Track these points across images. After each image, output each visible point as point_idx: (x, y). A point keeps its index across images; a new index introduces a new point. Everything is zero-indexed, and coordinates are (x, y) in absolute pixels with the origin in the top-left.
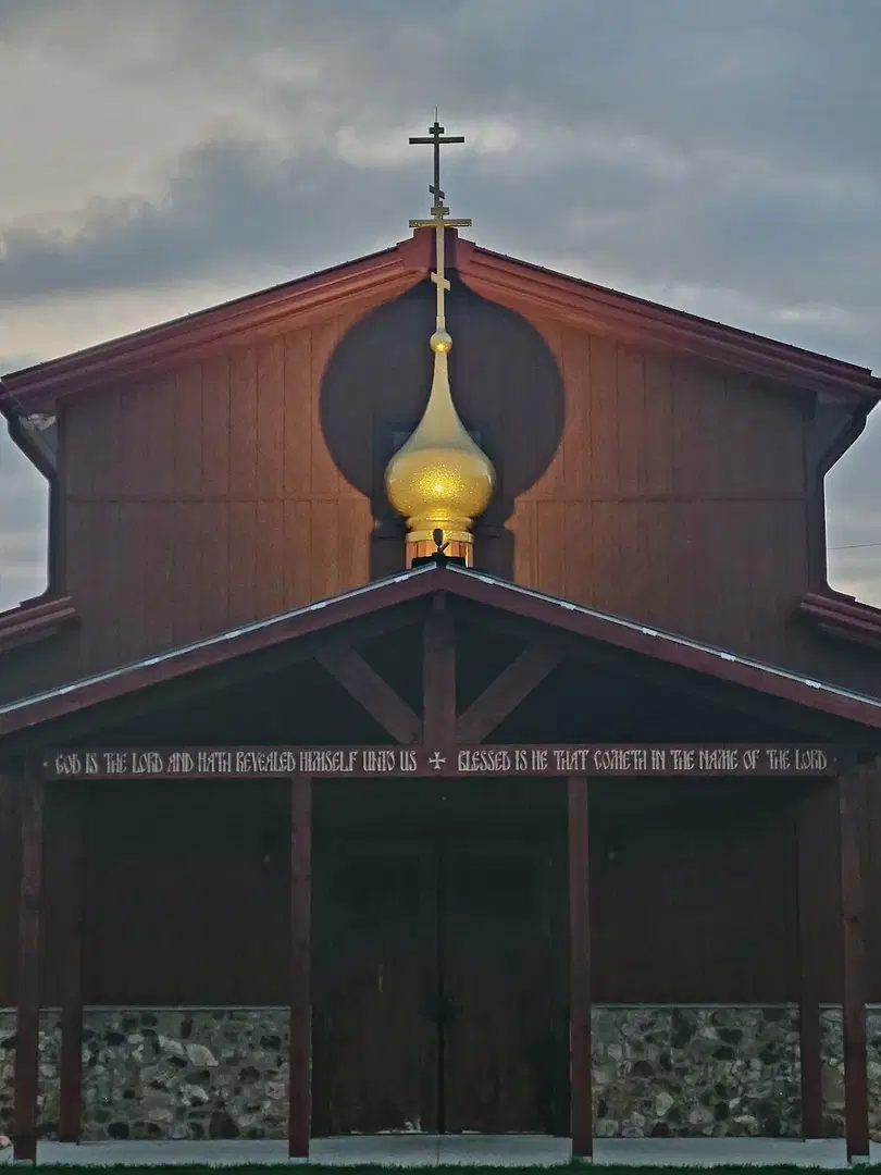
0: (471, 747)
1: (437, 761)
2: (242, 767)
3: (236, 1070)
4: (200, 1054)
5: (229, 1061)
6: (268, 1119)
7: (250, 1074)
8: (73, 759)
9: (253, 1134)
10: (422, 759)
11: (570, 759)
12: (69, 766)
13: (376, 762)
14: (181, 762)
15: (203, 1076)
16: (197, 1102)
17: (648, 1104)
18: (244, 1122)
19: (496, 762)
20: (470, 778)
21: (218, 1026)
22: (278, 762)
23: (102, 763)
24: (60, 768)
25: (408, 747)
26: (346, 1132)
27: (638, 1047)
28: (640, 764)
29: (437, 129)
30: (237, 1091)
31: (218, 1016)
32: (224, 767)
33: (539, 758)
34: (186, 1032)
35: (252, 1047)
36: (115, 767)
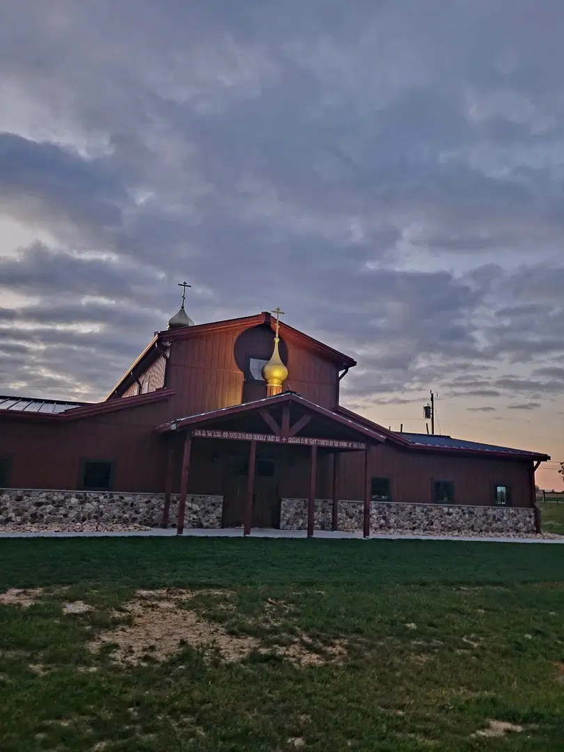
0: (292, 437)
1: (284, 439)
2: (240, 437)
3: (204, 511)
4: (196, 507)
5: (203, 509)
6: (212, 524)
7: (207, 512)
8: (199, 432)
9: (207, 527)
10: (281, 438)
11: (313, 442)
12: (198, 433)
13: (271, 439)
14: (226, 435)
15: (196, 513)
16: (194, 519)
17: (298, 522)
18: (205, 524)
19: (297, 441)
20: (291, 444)
21: (200, 499)
22: (248, 437)
23: (207, 434)
24: (196, 434)
25: (278, 435)
26: (228, 527)
27: (296, 509)
28: (327, 444)
29: (185, 283)
30: (204, 517)
31: (201, 497)
32: (236, 437)
33: (306, 440)
34: (192, 501)
35: (208, 505)
36: (210, 435)
